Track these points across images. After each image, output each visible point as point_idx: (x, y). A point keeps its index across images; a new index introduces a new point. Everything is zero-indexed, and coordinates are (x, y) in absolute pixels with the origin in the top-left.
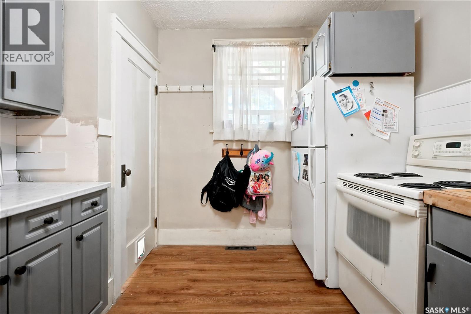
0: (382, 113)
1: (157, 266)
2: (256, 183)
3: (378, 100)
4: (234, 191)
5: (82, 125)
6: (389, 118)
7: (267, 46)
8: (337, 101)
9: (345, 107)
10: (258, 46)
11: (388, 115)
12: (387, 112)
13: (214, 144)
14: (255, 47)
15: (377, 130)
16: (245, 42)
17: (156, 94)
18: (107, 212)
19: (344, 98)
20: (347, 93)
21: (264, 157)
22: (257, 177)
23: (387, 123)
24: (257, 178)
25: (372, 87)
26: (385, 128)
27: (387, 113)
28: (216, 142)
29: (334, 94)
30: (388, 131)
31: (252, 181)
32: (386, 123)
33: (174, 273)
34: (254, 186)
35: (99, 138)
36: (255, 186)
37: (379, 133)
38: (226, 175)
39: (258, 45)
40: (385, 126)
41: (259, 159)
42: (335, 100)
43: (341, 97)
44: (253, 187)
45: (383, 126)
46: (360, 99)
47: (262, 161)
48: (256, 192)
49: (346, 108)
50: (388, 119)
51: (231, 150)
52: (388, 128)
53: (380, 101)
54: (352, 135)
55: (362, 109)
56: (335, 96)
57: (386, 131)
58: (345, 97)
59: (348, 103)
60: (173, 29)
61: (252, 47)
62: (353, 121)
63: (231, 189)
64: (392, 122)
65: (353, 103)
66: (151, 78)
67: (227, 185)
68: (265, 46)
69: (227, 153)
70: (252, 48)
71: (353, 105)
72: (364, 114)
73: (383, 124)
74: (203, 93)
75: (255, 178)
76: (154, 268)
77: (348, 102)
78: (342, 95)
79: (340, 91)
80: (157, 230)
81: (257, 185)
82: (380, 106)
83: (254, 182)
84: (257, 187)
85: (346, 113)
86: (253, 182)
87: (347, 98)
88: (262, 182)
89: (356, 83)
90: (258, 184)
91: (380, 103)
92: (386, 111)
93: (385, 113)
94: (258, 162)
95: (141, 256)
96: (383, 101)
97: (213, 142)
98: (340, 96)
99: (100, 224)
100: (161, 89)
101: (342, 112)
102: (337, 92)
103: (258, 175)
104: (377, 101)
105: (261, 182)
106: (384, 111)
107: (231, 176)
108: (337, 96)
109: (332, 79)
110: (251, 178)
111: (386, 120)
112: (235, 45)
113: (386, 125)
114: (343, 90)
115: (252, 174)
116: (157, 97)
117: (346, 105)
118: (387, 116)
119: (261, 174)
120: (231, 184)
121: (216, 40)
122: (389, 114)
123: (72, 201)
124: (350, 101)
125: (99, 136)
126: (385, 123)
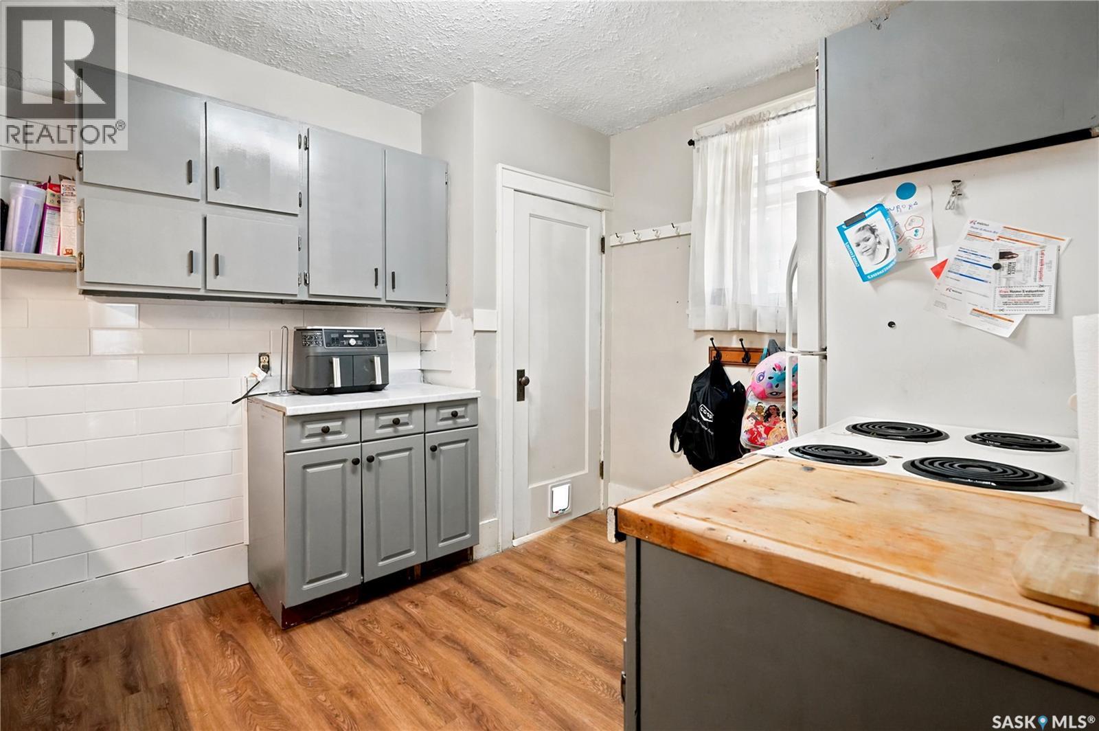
0: (996, 260)
1: (580, 534)
2: (758, 423)
3: (976, 226)
4: (712, 433)
5: (462, 318)
6: (1021, 274)
7: (800, 110)
8: (849, 244)
9: (872, 256)
10: (779, 116)
11: (1018, 267)
12: (1012, 257)
13: (696, 338)
14: (773, 121)
15: (974, 310)
16: (751, 117)
17: (603, 250)
18: (477, 429)
19: (868, 234)
20: (877, 219)
21: (774, 369)
22: (764, 411)
23: (1014, 289)
24: (763, 414)
25: (957, 193)
26: (1005, 303)
27: (1011, 261)
28: (698, 333)
29: (843, 226)
30: (1016, 312)
31: (750, 419)
32: (1009, 290)
33: (590, 549)
34: (751, 429)
35: (477, 334)
36: (754, 429)
37: (981, 318)
38: (701, 401)
39: (780, 114)
40: (1006, 300)
41: (764, 373)
42: (845, 239)
43: (859, 233)
44: (750, 431)
45: (998, 297)
46: (916, 231)
47: (770, 378)
48: (756, 443)
49: (872, 259)
50: (1017, 277)
51: (725, 349)
52: (1016, 303)
53: (984, 227)
54: (891, 324)
55: (920, 257)
56: (845, 232)
57: (1008, 312)
58: (873, 231)
59: (878, 246)
60: (629, 129)
61: (765, 124)
62: (894, 288)
63: (706, 429)
64: (1032, 285)
65: (889, 246)
66: (588, 229)
67: (701, 419)
68: (795, 112)
69: (719, 355)
70: (767, 125)
71: (888, 250)
72: (932, 269)
73: (998, 293)
74: (677, 238)
75: (759, 413)
76: (573, 534)
77: (879, 243)
78: (863, 228)
79: (861, 217)
80: (604, 483)
81: (762, 430)
82: (987, 242)
83: (754, 421)
84: (762, 433)
85: (873, 270)
86: (752, 421)
87: (876, 234)
88: (778, 425)
89: (906, 191)
90: (764, 426)
91: (985, 234)
92: (1010, 253)
93: (1004, 262)
94: (761, 378)
95: (561, 511)
96: (996, 226)
97: (694, 333)
98: (859, 230)
99: (466, 440)
100: (612, 241)
101: (859, 269)
102: (850, 223)
103: (767, 407)
104: (973, 230)
105: (775, 423)
106: (1003, 255)
107: (709, 402)
108: (851, 233)
109: (839, 193)
110: (747, 413)
111: (1008, 279)
112: (730, 129)
113: (1010, 296)
114: (866, 215)
115: (752, 402)
116: (604, 255)
117: (874, 251)
118: (1011, 270)
119: (775, 406)
120: (708, 418)
121: (699, 127)
122: (1022, 262)
123: (425, 406)
124: (883, 239)
125: (476, 332)
126: (1003, 289)
